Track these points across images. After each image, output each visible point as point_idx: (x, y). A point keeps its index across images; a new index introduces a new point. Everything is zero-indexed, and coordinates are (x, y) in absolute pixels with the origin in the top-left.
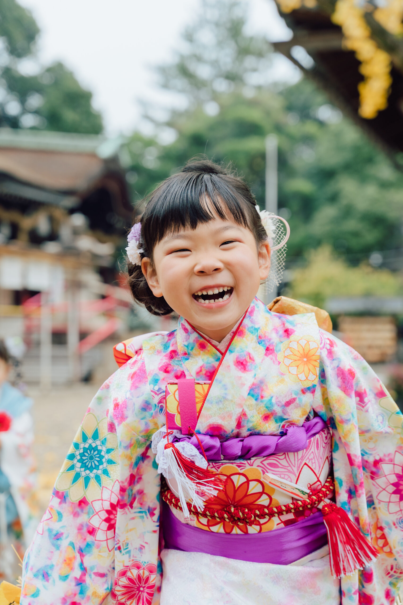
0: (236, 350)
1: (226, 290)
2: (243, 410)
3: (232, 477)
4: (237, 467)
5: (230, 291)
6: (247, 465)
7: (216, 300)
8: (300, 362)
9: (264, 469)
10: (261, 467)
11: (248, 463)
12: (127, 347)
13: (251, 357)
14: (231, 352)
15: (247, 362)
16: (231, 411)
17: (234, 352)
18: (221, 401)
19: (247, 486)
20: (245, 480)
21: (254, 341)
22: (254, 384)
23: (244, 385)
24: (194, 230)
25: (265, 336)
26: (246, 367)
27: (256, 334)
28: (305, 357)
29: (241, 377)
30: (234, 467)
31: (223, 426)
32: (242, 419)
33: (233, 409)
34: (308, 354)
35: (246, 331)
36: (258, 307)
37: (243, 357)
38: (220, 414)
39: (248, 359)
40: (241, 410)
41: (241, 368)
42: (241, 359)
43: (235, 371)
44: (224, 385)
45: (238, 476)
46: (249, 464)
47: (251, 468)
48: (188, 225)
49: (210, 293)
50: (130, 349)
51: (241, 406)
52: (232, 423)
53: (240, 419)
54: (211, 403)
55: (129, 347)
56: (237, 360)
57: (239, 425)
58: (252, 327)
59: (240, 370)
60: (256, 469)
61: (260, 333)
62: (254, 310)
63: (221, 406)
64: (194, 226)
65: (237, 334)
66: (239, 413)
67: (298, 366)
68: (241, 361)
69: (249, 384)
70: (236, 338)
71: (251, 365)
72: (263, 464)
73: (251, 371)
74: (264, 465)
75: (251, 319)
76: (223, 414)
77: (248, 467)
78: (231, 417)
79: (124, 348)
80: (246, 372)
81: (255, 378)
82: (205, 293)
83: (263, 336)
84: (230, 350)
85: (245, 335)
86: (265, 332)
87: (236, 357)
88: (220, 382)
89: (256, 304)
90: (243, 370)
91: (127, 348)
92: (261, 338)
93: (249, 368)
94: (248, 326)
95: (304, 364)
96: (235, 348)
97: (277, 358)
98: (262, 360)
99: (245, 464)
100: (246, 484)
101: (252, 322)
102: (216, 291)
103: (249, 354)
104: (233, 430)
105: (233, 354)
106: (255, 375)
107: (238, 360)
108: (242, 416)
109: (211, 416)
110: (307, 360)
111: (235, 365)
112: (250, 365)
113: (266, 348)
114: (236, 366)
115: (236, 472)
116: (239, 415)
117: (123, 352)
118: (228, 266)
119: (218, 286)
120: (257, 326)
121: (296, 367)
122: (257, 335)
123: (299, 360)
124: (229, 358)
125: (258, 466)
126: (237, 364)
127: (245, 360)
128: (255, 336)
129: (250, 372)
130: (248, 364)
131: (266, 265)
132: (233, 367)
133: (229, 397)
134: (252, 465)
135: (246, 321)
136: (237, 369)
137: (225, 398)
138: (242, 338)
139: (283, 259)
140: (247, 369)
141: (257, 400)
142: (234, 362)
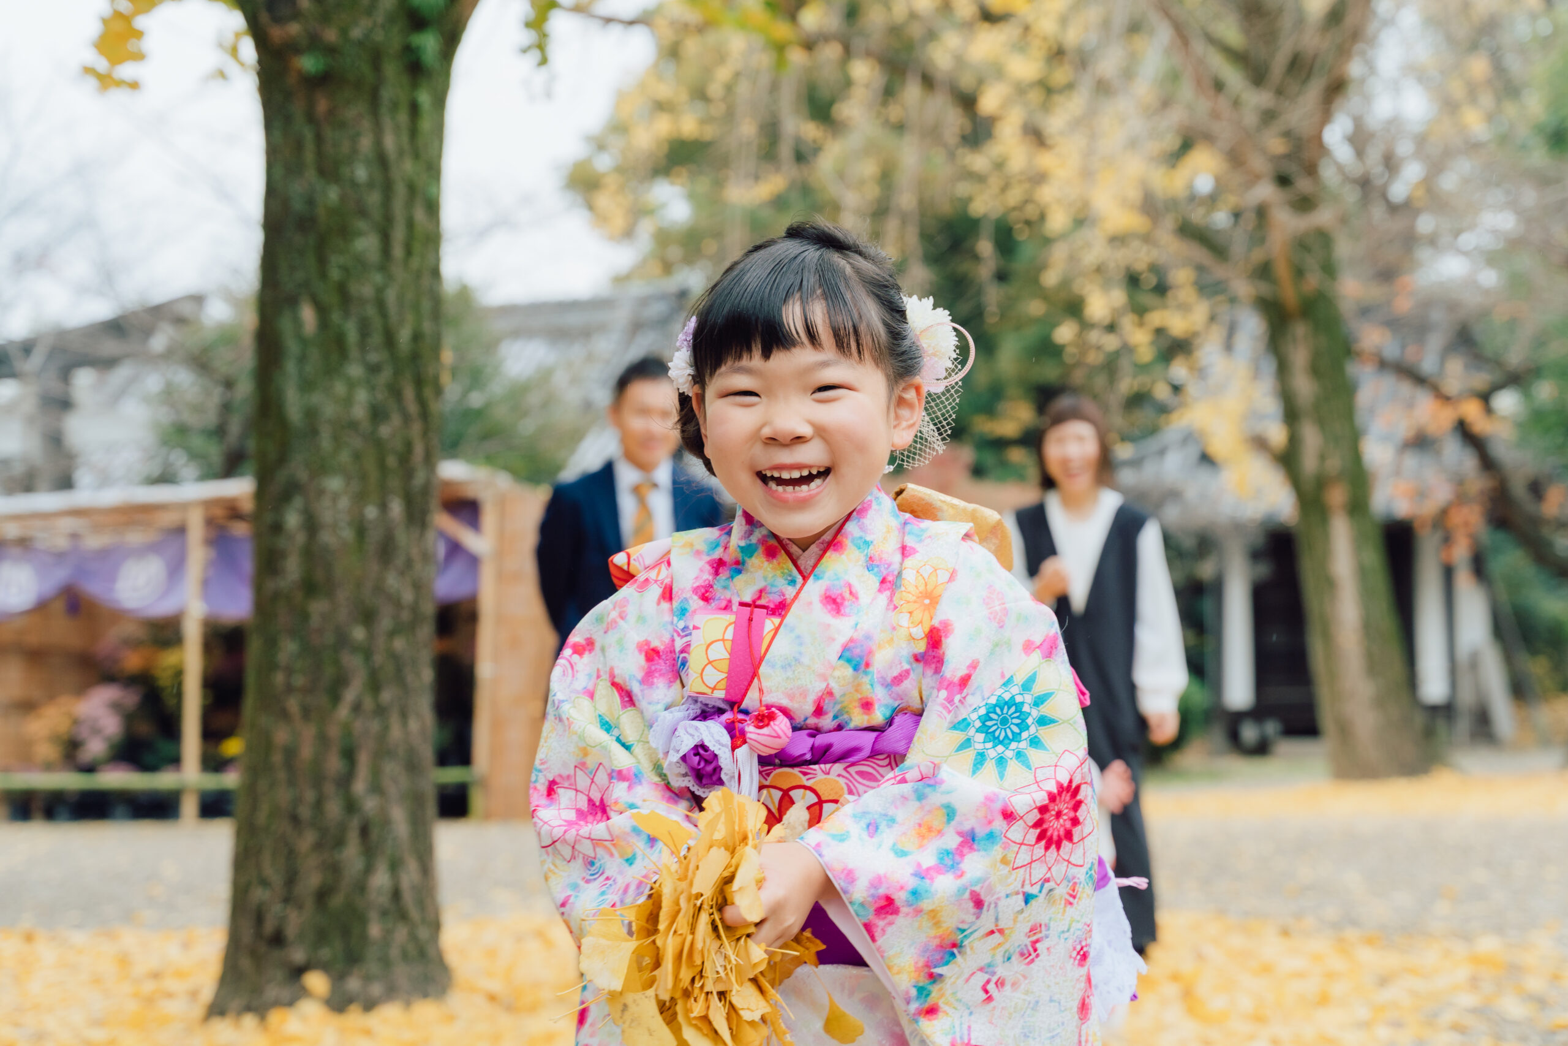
0: (827, 575)
1: (814, 472)
2: (828, 685)
3: (792, 793)
4: (801, 775)
5: (825, 473)
6: (819, 772)
7: (797, 488)
8: (916, 605)
9: (851, 781)
10: (843, 777)
11: (821, 769)
12: (632, 559)
13: (854, 591)
14: (818, 578)
15: (843, 598)
16: (806, 685)
17: (822, 578)
18: (790, 665)
19: (818, 811)
20: (816, 800)
21: (860, 563)
22: (852, 640)
23: (834, 640)
24: (766, 361)
25: (881, 559)
26: (842, 608)
27: (866, 552)
28: (926, 597)
29: (829, 625)
30: (795, 775)
31: (790, 710)
32: (824, 700)
33: (811, 682)
34: (932, 591)
35: (848, 542)
36: (879, 504)
37: (837, 590)
38: (786, 689)
39: (847, 595)
40: (824, 686)
41: (832, 609)
42: (834, 593)
43: (821, 614)
44: (798, 637)
45: (802, 791)
46: (823, 771)
47: (826, 779)
48: (757, 353)
49: (786, 475)
50: (637, 564)
51: (824, 677)
52: (807, 707)
53: (822, 701)
54: (773, 667)
55: (634, 560)
56: (825, 594)
57: (819, 711)
58: (861, 538)
59: (829, 612)
60: (835, 780)
61: (871, 551)
62: (871, 507)
63: (790, 674)
64: (766, 354)
65: (832, 547)
66: (820, 691)
67: (910, 613)
68: (833, 597)
69: (842, 640)
70: (828, 554)
71: (851, 606)
72: (848, 772)
73: (850, 616)
74: (851, 775)
75: (860, 523)
76: (791, 689)
77: (821, 776)
78: (805, 697)
79: (626, 560)
80: (841, 617)
81: (856, 630)
82: (776, 475)
83: (877, 557)
84: (815, 575)
85: (845, 549)
86: (882, 551)
87: (824, 588)
88: (792, 630)
89: (877, 498)
90: (834, 613)
91: (632, 561)
92: (873, 561)
93: (847, 610)
94: (852, 535)
95: (924, 610)
96: (824, 572)
97: (895, 599)
98: (873, 600)
99: (815, 770)
100: (817, 807)
101: (862, 528)
102: (796, 475)
103: (850, 586)
104: (806, 719)
105: (820, 582)
106: (857, 624)
107: (828, 594)
108: (824, 697)
109: (771, 691)
110: (930, 603)
111: (821, 602)
112: (848, 607)
113: (881, 578)
114: (824, 605)
115: (799, 784)
116: (820, 694)
117: (625, 568)
118: (821, 432)
119: (799, 467)
120: (868, 538)
121: (908, 615)
122: (867, 555)
123: (915, 602)
124: (814, 589)
125: (839, 775)
126: (824, 601)
127: (841, 595)
128: (862, 555)
129: (847, 618)
130: (846, 603)
131: (911, 422)
132: (818, 606)
133: (805, 660)
134: (828, 773)
135: (850, 527)
136: (825, 610)
137: (797, 660)
138: (841, 555)
139: (953, 408)
140: (843, 611)
141: (856, 669)
142: (821, 596)
